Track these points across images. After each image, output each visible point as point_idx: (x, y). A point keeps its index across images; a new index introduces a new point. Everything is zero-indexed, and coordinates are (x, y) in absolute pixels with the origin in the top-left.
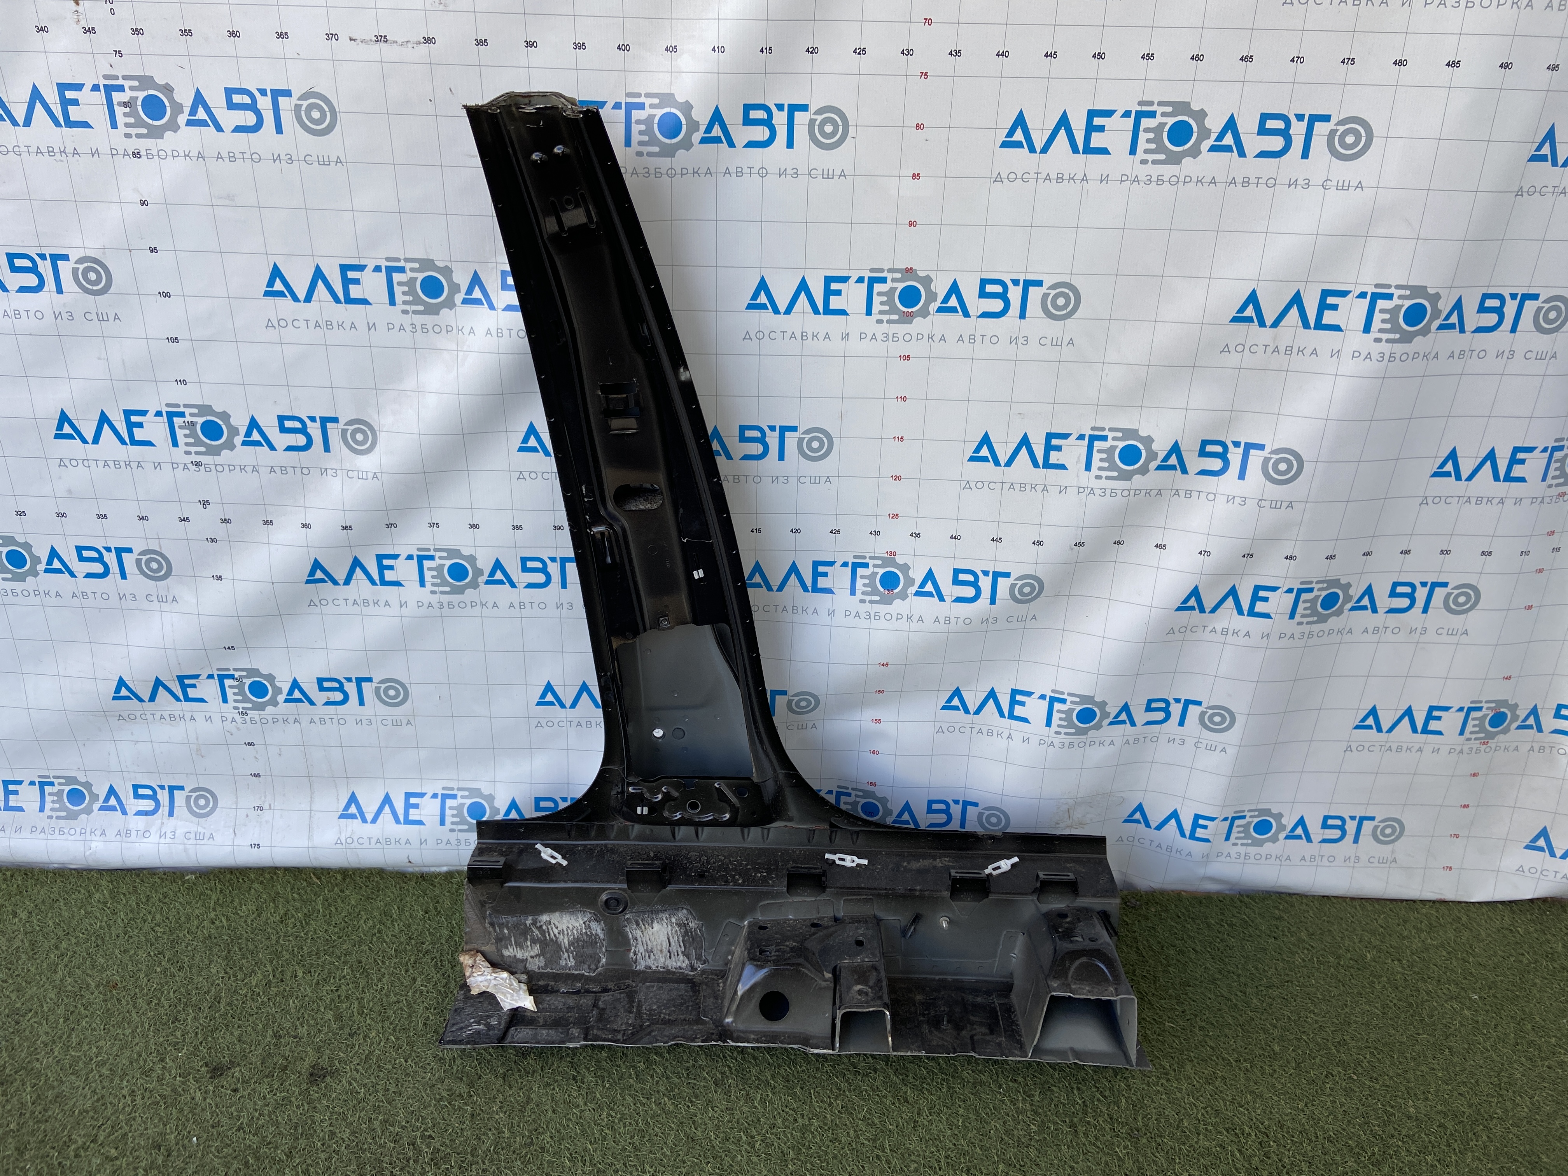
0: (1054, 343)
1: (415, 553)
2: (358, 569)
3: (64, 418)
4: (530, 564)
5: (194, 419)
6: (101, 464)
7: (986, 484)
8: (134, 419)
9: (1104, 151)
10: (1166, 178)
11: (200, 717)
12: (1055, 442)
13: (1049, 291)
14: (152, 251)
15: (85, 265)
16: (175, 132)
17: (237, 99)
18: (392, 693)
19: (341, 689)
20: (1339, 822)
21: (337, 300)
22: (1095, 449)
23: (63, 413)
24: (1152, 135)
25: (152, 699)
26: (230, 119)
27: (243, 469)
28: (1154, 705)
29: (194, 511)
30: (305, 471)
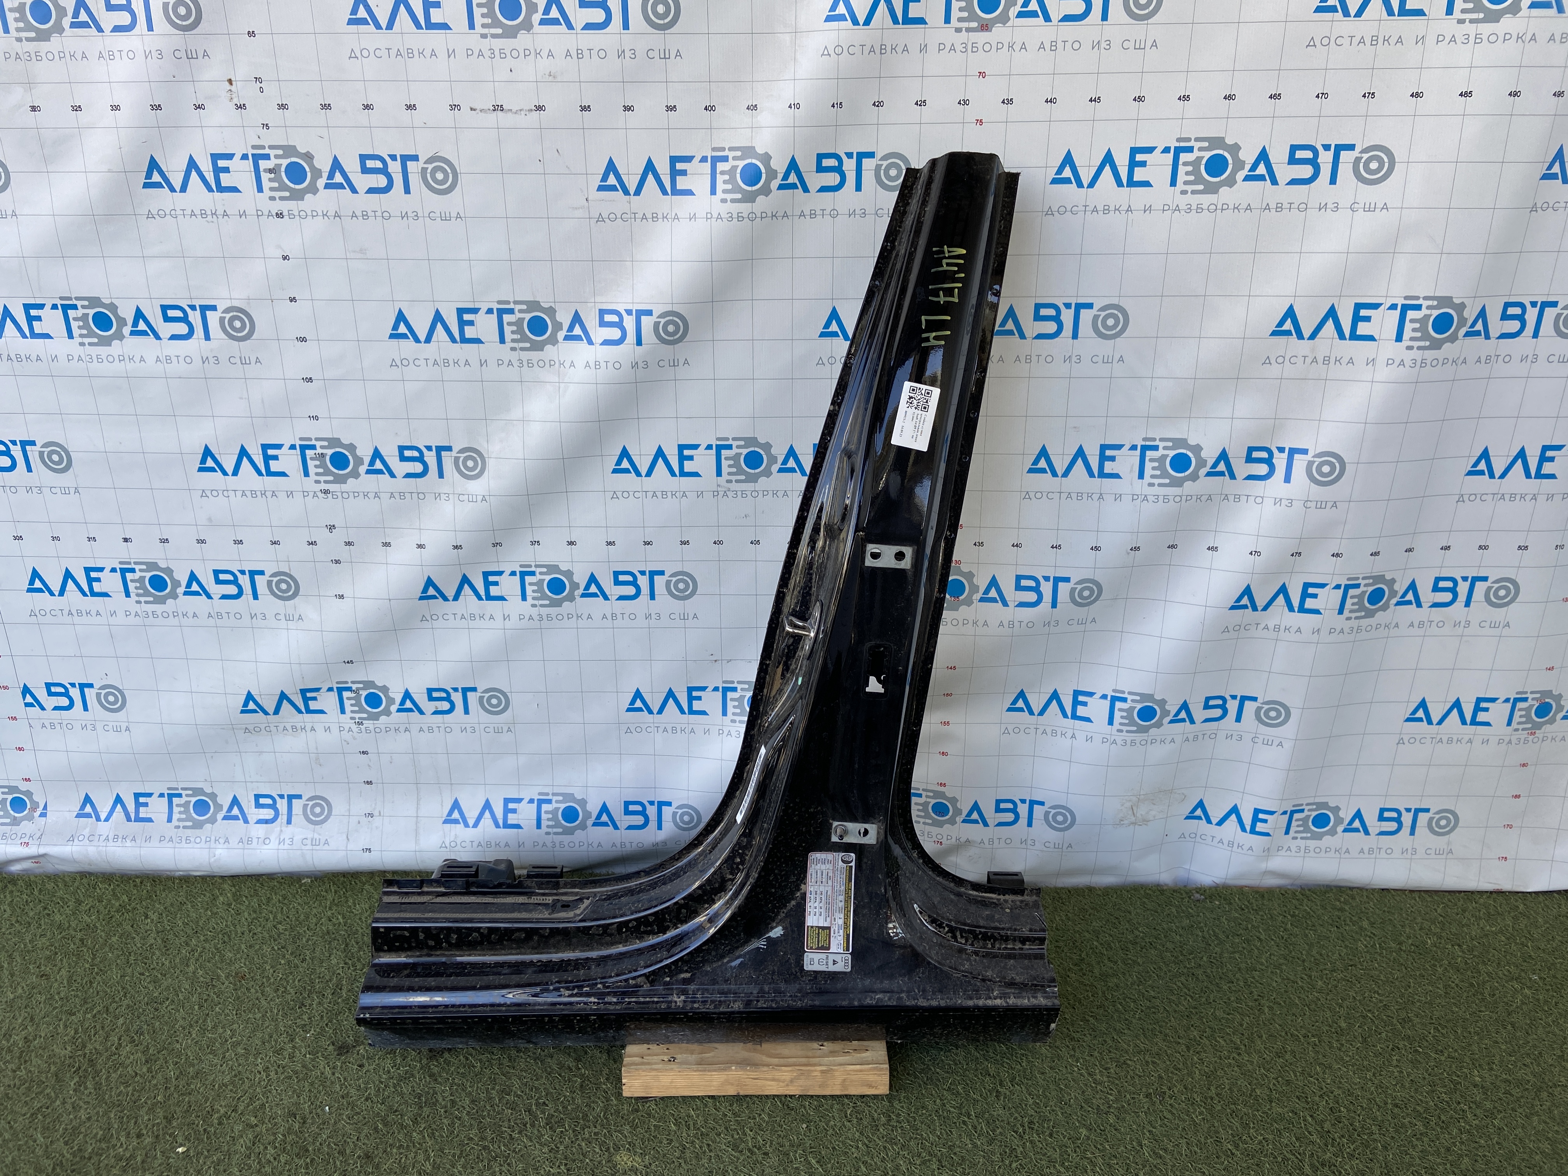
0: (1106, 360)
1: (518, 569)
2: (466, 586)
3: (207, 453)
4: (622, 578)
5: (324, 451)
6: (239, 494)
7: (1045, 494)
8: (271, 452)
9: (1147, 184)
10: (1205, 206)
11: (319, 728)
12: (1108, 453)
13: (1099, 313)
14: (291, 301)
15: (231, 314)
16: (315, 194)
17: (370, 164)
18: (494, 701)
19: (448, 699)
20: (1395, 815)
21: (453, 340)
22: (1147, 459)
23: (206, 447)
24: (1190, 168)
25: (277, 711)
26: (363, 182)
27: (366, 495)
28: (1212, 703)
29: (321, 535)
30: (421, 496)
